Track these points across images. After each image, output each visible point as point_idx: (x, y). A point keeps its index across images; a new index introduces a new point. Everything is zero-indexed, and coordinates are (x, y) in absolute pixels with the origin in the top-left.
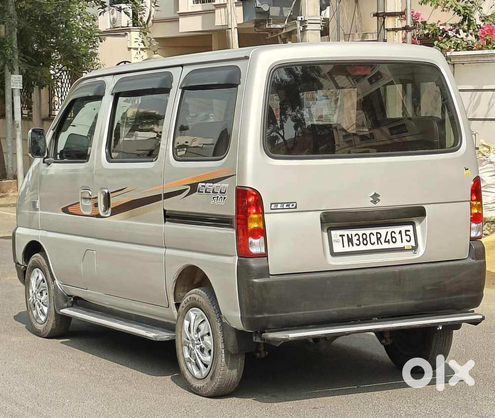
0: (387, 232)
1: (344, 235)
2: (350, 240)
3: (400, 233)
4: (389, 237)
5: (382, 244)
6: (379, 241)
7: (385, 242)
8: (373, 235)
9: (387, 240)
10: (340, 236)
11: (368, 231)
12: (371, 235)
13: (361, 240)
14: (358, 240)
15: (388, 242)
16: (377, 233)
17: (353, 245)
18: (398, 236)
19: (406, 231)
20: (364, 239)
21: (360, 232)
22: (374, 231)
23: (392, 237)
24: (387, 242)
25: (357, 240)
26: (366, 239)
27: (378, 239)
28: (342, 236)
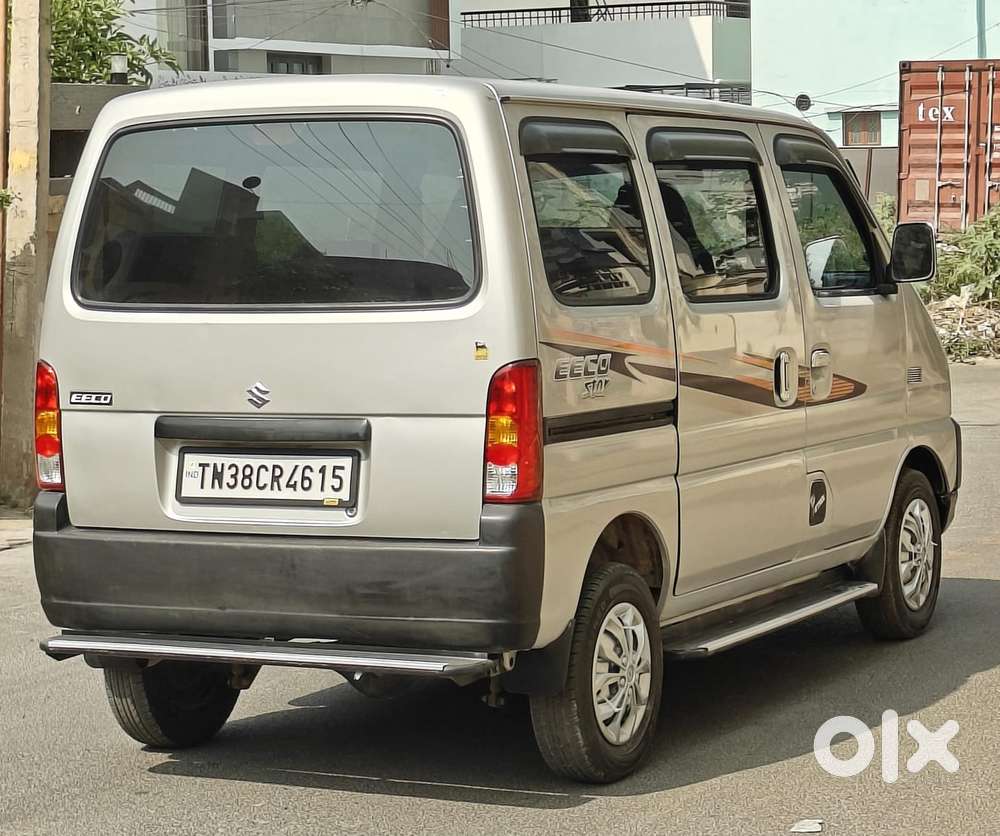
0: (296, 467)
1: (208, 465)
2: (218, 476)
3: (323, 470)
4: (298, 477)
5: (279, 489)
6: (275, 484)
7: (288, 486)
8: (267, 470)
9: (292, 483)
10: (200, 465)
11: (256, 461)
12: (263, 470)
13: (240, 477)
14: (234, 476)
15: (294, 486)
16: (275, 467)
17: (221, 487)
18: (316, 477)
19: (335, 468)
20: (245, 477)
21: (241, 461)
22: (269, 461)
23: (304, 478)
24: (291, 486)
25: (232, 476)
26: (249, 477)
27: (275, 479)
28: (204, 466)
